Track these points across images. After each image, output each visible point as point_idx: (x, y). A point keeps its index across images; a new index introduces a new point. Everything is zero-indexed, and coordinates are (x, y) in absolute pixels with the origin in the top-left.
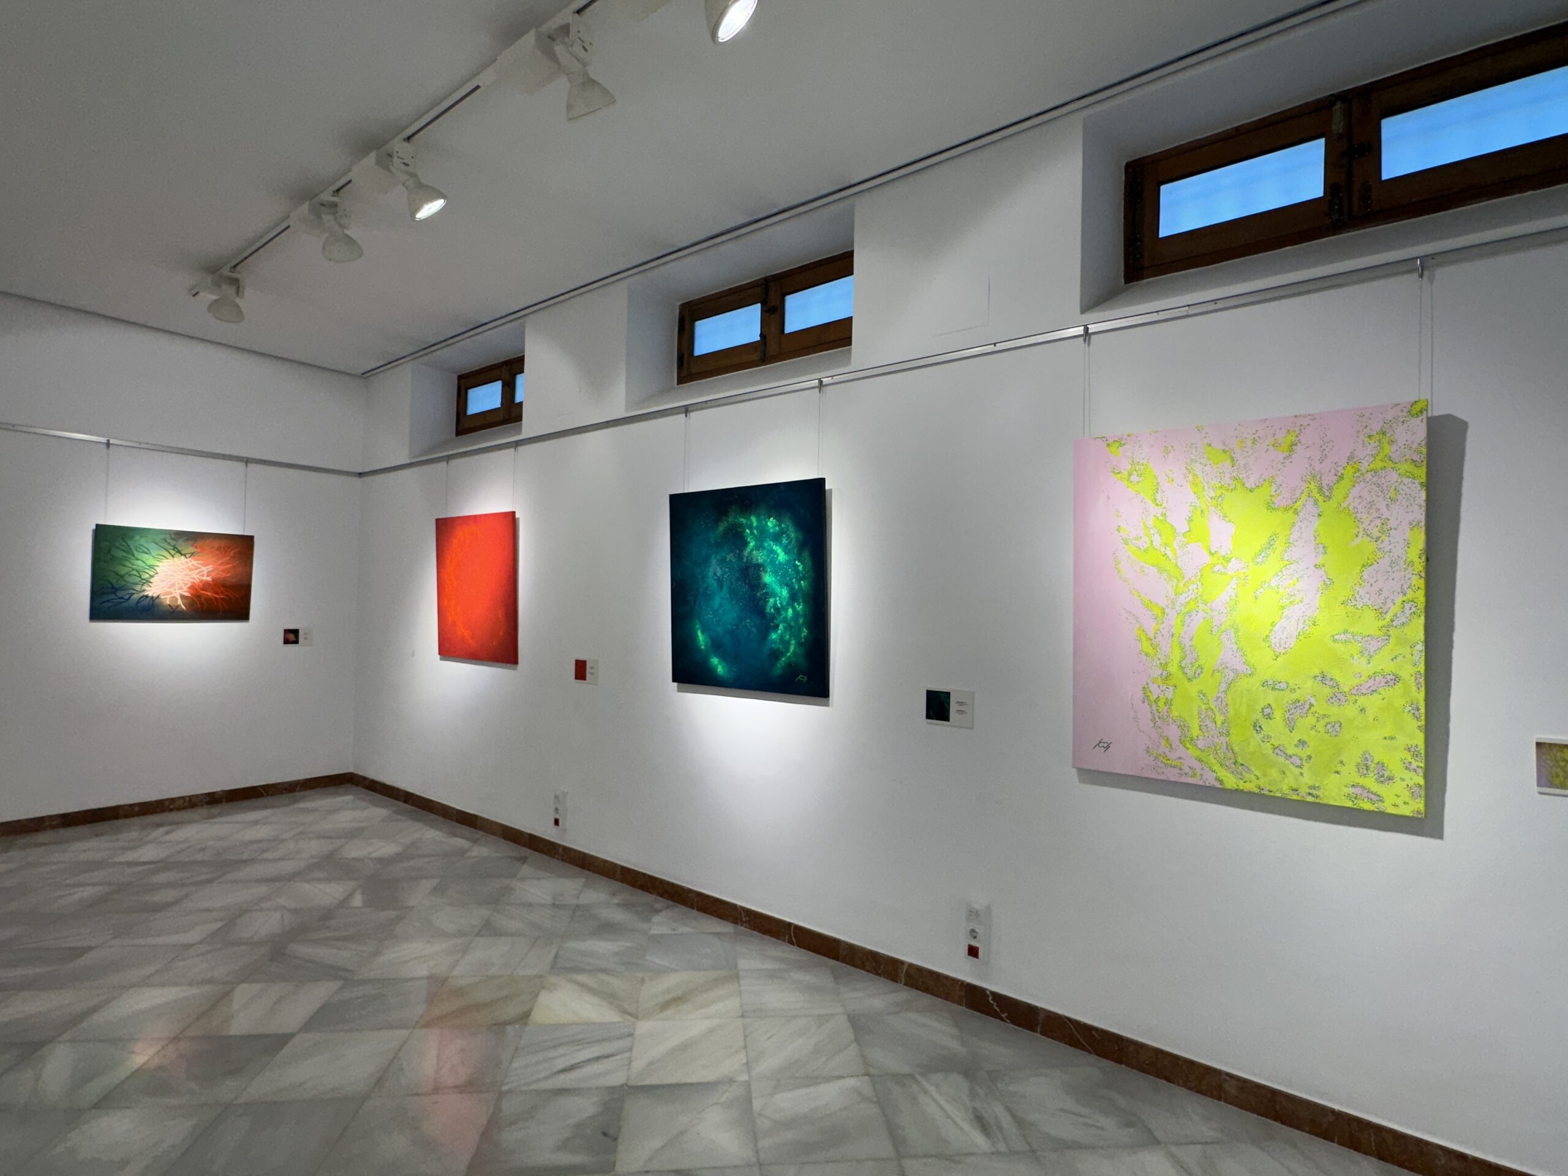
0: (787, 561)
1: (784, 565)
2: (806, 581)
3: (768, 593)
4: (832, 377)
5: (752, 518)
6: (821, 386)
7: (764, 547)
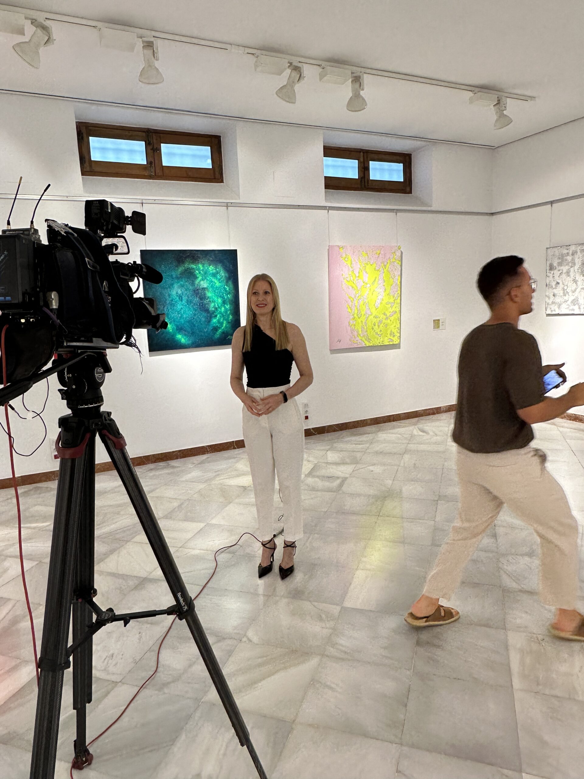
0: (221, 286)
1: (219, 288)
2: (229, 294)
3: (210, 301)
4: (231, 203)
5: (199, 265)
6: (227, 206)
7: (207, 280)
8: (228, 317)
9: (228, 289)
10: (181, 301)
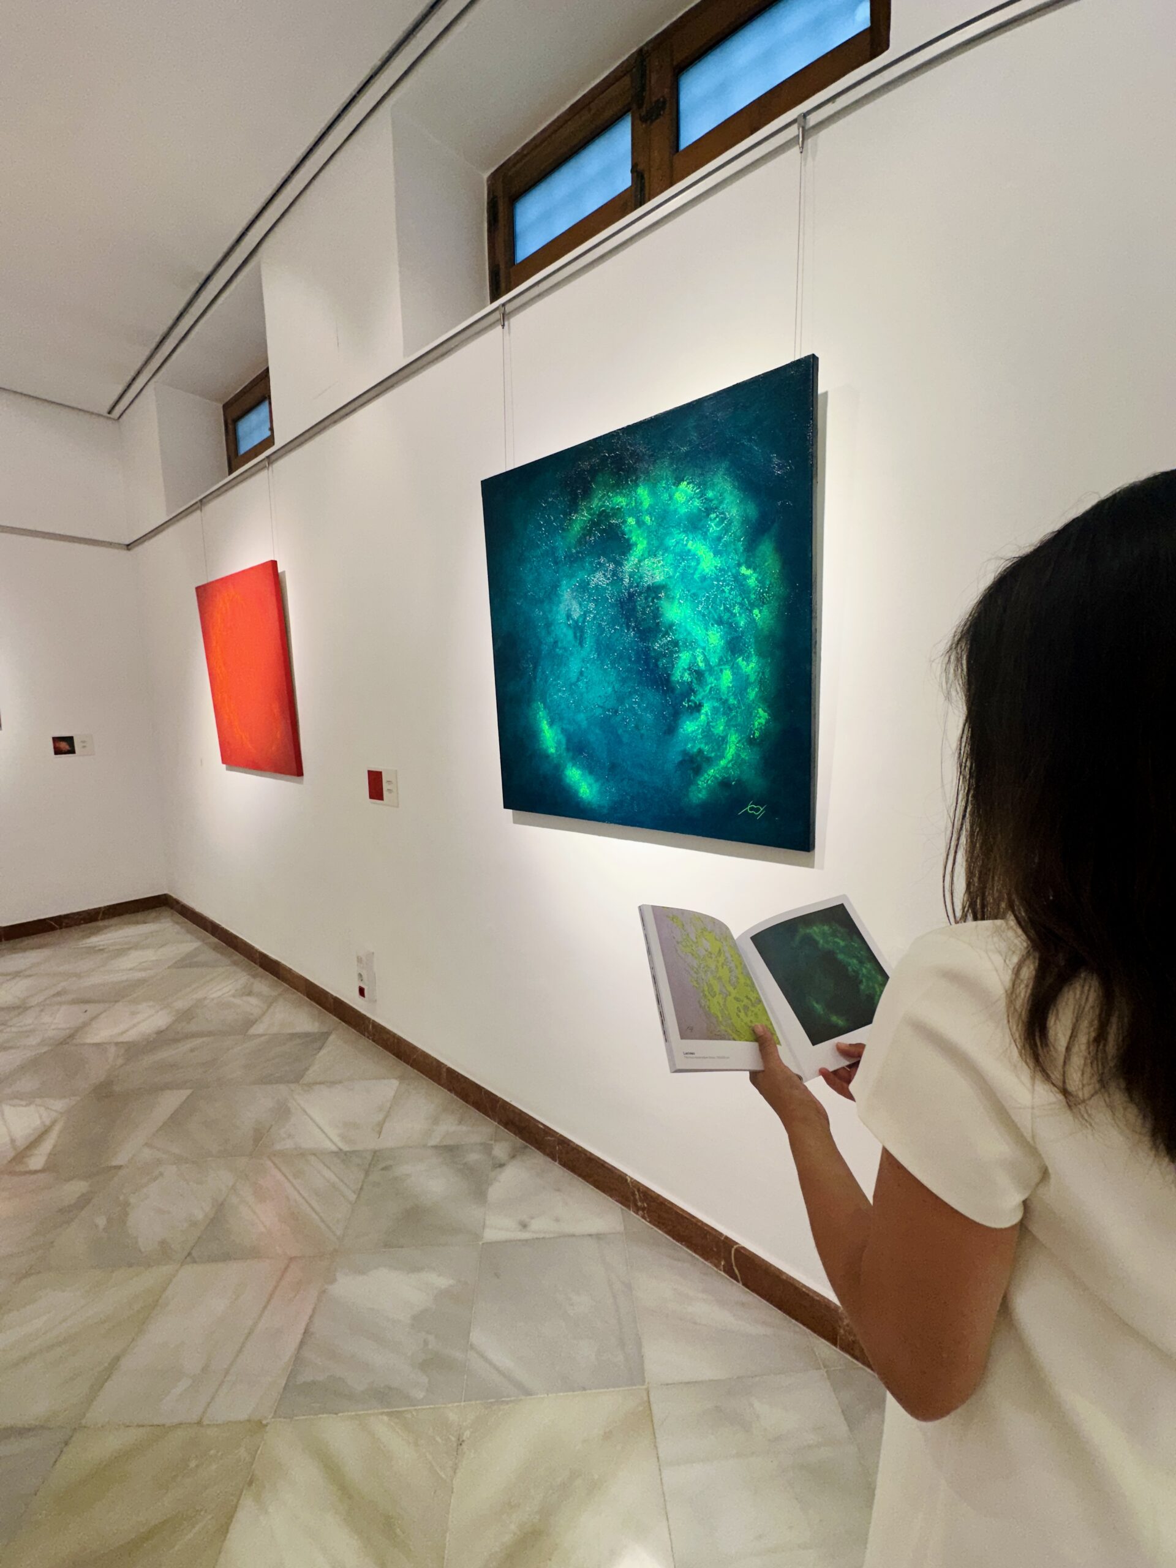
0: (721, 570)
1: (712, 580)
2: (765, 609)
5: (640, 491)
7: (667, 548)
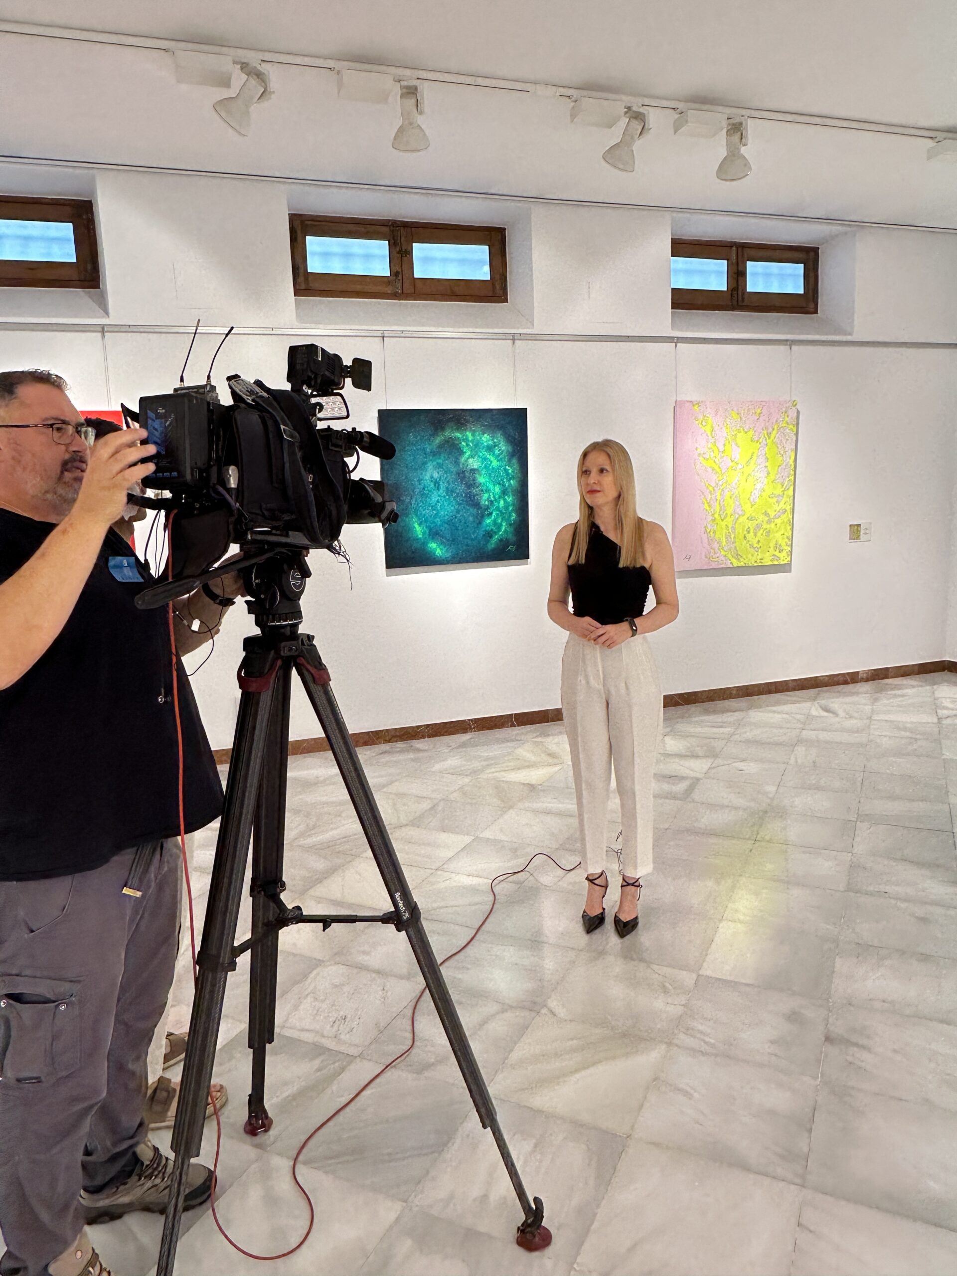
0: (499, 466)
1: (496, 469)
2: (513, 480)
3: (482, 491)
4: (520, 334)
5: (468, 433)
6: (514, 340)
7: (479, 456)
8: (510, 516)
9: (510, 471)
10: (438, 489)
